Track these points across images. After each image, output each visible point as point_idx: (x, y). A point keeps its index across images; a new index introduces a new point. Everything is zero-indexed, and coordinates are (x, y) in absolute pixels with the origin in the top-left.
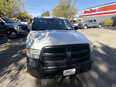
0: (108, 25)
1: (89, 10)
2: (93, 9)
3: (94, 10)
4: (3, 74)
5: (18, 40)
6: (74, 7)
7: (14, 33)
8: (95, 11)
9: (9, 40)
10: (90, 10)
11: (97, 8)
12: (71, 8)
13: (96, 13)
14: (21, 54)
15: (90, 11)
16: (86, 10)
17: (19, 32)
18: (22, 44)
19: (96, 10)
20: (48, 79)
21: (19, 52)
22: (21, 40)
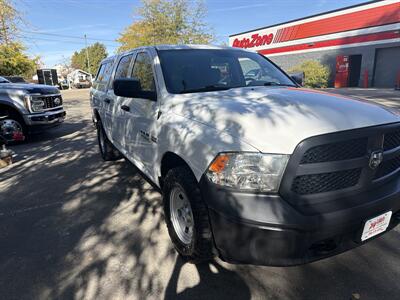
0: (314, 82)
1: (248, 36)
2: (261, 33)
3: (265, 37)
4: (80, 281)
5: (35, 149)
6: (197, 28)
7: (9, 122)
8: (268, 39)
9: (4, 150)
10: (253, 36)
11: (274, 31)
12: (188, 31)
13: (272, 46)
14: (90, 195)
15: (251, 40)
16: (240, 38)
17: (33, 119)
18: (63, 160)
19: (271, 35)
20: (280, 269)
21: (76, 192)
22: (48, 148)
